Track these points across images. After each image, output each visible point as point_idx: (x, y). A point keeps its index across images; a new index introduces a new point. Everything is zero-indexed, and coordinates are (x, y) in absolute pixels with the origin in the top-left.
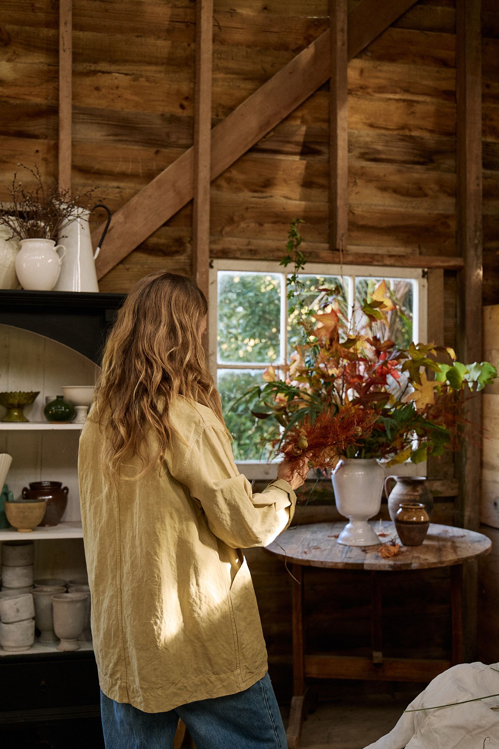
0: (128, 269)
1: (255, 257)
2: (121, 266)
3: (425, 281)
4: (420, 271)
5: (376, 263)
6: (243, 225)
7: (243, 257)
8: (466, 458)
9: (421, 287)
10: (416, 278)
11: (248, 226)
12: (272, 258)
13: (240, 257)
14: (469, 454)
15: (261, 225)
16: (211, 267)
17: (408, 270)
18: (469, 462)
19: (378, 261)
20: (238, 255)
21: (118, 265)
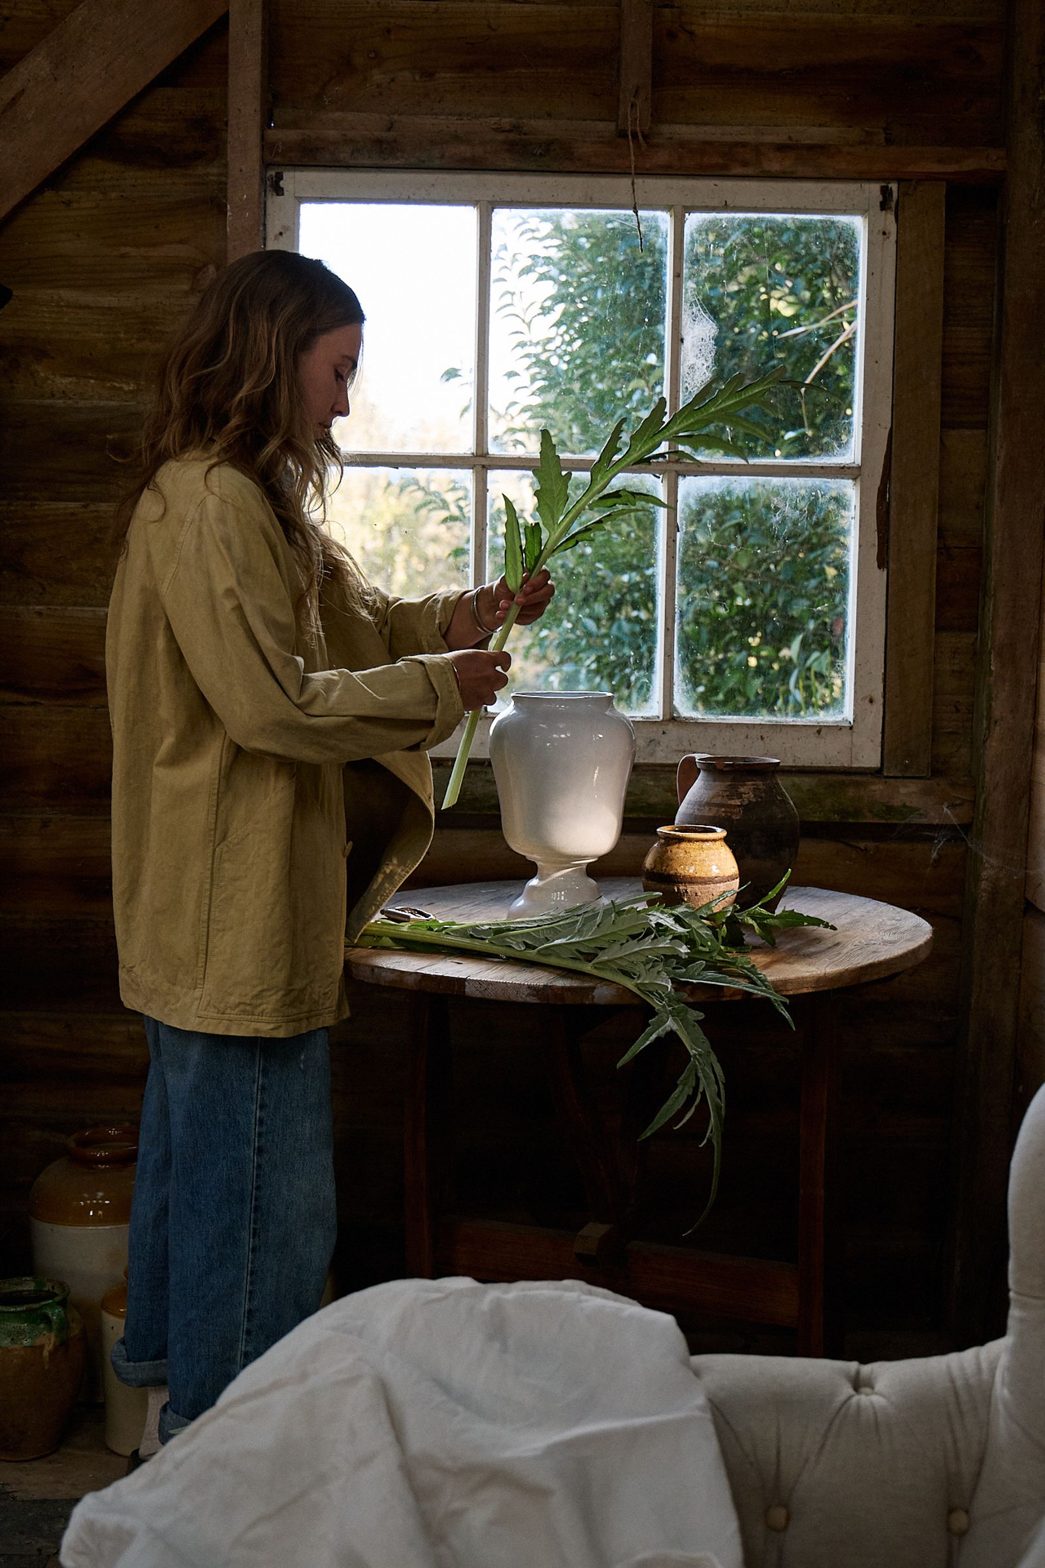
0: (68, 204)
1: (391, 162)
2: (49, 195)
3: (889, 220)
4: (874, 189)
5: (740, 170)
6: (377, 76)
7: (360, 162)
8: (989, 718)
9: (876, 236)
10: (863, 212)
11: (393, 80)
12: (437, 163)
13: (352, 162)
14: (999, 708)
15: (429, 74)
16: (279, 191)
17: (838, 189)
18: (997, 731)
19: (745, 164)
20: (344, 155)
21: (39, 190)
